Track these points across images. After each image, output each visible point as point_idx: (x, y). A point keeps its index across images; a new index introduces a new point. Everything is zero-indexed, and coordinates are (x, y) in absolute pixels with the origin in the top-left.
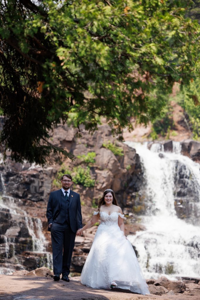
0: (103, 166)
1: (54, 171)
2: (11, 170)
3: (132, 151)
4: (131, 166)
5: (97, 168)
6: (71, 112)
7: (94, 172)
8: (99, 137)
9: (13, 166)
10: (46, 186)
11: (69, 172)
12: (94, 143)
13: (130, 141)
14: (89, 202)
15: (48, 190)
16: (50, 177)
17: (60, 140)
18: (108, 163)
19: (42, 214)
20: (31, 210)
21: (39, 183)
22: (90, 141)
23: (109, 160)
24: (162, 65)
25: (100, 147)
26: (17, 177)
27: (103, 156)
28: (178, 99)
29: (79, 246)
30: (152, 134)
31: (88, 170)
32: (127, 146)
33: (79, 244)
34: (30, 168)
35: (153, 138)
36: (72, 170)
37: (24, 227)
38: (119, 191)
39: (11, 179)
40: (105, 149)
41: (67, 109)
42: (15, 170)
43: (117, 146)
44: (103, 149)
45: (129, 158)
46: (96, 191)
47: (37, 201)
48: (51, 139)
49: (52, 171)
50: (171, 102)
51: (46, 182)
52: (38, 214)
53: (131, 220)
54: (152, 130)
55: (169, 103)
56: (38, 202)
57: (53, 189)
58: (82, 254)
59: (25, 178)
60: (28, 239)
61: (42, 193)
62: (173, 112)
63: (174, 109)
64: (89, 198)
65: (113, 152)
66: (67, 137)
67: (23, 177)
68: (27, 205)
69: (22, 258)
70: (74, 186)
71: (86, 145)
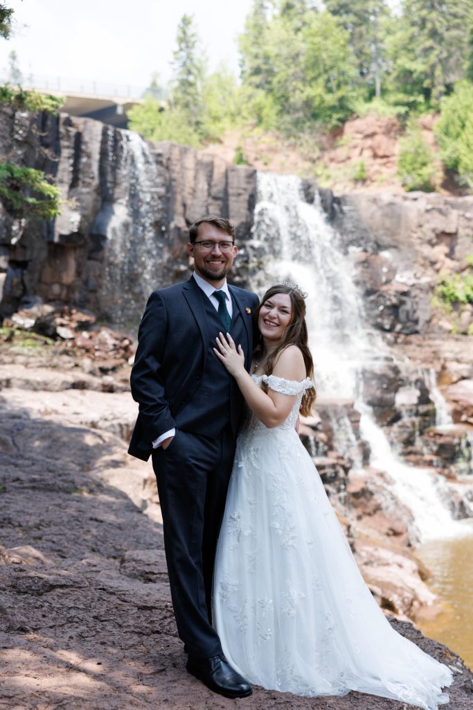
1: (432, 284)
2: (369, 286)
9: (371, 279)
10: (422, 310)
11: (452, 283)
16: (427, 292)
17: (436, 232)
19: (428, 357)
21: (412, 305)
26: (379, 296)
37: (424, 388)
42: (375, 284)
47: (411, 335)
49: (429, 283)
51: (422, 302)
56: (413, 336)
57: (433, 313)
59: (392, 297)
60: (430, 408)
61: (416, 322)
66: (446, 226)
67: (388, 296)
68: (401, 343)
69: (431, 444)
70: (462, 307)
71: (471, 239)
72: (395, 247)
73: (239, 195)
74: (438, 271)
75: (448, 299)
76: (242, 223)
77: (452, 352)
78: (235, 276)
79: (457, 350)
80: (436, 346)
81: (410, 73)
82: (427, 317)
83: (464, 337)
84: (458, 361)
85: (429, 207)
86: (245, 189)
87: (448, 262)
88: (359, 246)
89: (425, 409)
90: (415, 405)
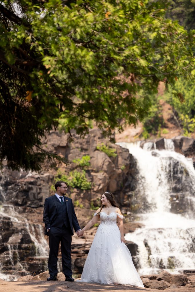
0: (98, 168)
1: (51, 177)
2: (8, 179)
3: (126, 151)
4: (125, 166)
5: (92, 171)
6: (61, 118)
7: (90, 175)
8: (92, 140)
9: (11, 175)
10: (44, 192)
11: (66, 176)
12: (88, 147)
13: (122, 142)
14: (87, 204)
15: (46, 196)
16: (48, 183)
17: (55, 146)
18: (103, 164)
20: (31, 216)
21: (37, 190)
22: (83, 145)
23: (104, 162)
24: (146, 66)
25: (94, 150)
26: (16, 185)
27: (97, 159)
28: (166, 98)
29: (81, 248)
30: (143, 134)
31: (83, 174)
32: (120, 147)
33: (81, 246)
34: (27, 176)
35: (145, 137)
36: (68, 174)
37: (26, 234)
38: (115, 192)
39: (10, 188)
40: (99, 152)
41: (57, 116)
42: (13, 178)
43: (110, 147)
44: (97, 151)
45: (122, 158)
46: (93, 193)
47: (36, 208)
48: (45, 146)
49: (49, 176)
50: (159, 101)
51: (44, 188)
52: (39, 220)
53: (130, 219)
54: (143, 129)
55: (158, 102)
56: (38, 209)
57: (52, 194)
58: (84, 256)
59: (23, 185)
60: (31, 245)
62: (162, 110)
63: (163, 107)
64: (87, 201)
65: (106, 153)
66: (60, 143)
67: (21, 185)
68: (27, 212)
70: (72, 190)
71: (80, 149)
74: (57, 169)
85: (51, 132)
89: (26, 245)
90: (19, 243)
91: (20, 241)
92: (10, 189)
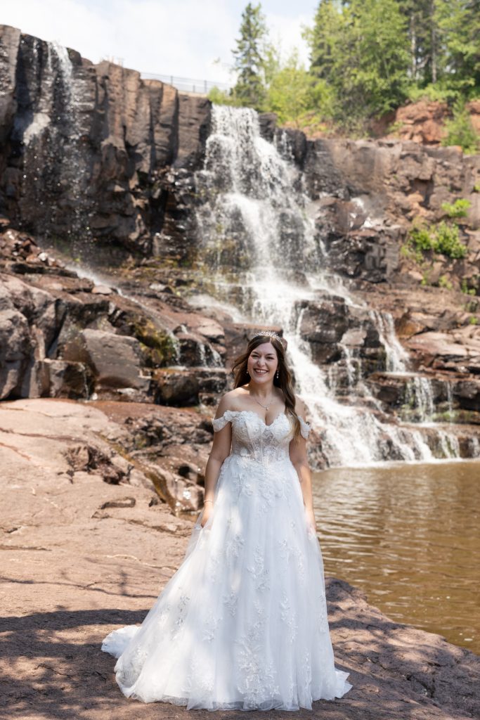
0: (475, 222)
1: (402, 232)
2: (333, 230)
5: (466, 226)
7: (464, 234)
8: (469, 174)
9: (337, 223)
10: (390, 258)
11: (425, 233)
12: (462, 184)
14: (457, 284)
16: (397, 241)
17: (410, 178)
19: (390, 304)
20: (372, 297)
21: (379, 252)
22: (455, 181)
25: (470, 191)
26: (344, 241)
27: (476, 206)
29: (461, 361)
31: (456, 231)
33: (460, 359)
34: (363, 226)
36: (429, 230)
39: (334, 245)
40: (479, 195)
42: (341, 229)
44: (474, 194)
46: (467, 265)
47: (377, 283)
48: (394, 177)
49: (399, 230)
51: (390, 249)
52: (385, 305)
56: (379, 284)
57: (402, 261)
58: (468, 377)
59: (358, 242)
60: (379, 350)
61: (384, 269)
64: (457, 278)
66: (419, 173)
67: (353, 241)
68: (363, 290)
69: (373, 386)
70: (434, 257)
71: (449, 188)
72: (367, 193)
73: (191, 124)
74: (411, 219)
75: (418, 248)
76: (193, 154)
77: (418, 302)
78: (178, 203)
79: (424, 300)
80: (400, 295)
81: (461, 55)
82: (395, 265)
83: (434, 289)
84: (425, 312)
85: (404, 153)
86: (196, 119)
87: (423, 211)
88: (331, 191)
89: (373, 351)
90: (361, 346)
91: (362, 342)
92: (335, 248)
